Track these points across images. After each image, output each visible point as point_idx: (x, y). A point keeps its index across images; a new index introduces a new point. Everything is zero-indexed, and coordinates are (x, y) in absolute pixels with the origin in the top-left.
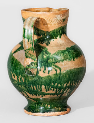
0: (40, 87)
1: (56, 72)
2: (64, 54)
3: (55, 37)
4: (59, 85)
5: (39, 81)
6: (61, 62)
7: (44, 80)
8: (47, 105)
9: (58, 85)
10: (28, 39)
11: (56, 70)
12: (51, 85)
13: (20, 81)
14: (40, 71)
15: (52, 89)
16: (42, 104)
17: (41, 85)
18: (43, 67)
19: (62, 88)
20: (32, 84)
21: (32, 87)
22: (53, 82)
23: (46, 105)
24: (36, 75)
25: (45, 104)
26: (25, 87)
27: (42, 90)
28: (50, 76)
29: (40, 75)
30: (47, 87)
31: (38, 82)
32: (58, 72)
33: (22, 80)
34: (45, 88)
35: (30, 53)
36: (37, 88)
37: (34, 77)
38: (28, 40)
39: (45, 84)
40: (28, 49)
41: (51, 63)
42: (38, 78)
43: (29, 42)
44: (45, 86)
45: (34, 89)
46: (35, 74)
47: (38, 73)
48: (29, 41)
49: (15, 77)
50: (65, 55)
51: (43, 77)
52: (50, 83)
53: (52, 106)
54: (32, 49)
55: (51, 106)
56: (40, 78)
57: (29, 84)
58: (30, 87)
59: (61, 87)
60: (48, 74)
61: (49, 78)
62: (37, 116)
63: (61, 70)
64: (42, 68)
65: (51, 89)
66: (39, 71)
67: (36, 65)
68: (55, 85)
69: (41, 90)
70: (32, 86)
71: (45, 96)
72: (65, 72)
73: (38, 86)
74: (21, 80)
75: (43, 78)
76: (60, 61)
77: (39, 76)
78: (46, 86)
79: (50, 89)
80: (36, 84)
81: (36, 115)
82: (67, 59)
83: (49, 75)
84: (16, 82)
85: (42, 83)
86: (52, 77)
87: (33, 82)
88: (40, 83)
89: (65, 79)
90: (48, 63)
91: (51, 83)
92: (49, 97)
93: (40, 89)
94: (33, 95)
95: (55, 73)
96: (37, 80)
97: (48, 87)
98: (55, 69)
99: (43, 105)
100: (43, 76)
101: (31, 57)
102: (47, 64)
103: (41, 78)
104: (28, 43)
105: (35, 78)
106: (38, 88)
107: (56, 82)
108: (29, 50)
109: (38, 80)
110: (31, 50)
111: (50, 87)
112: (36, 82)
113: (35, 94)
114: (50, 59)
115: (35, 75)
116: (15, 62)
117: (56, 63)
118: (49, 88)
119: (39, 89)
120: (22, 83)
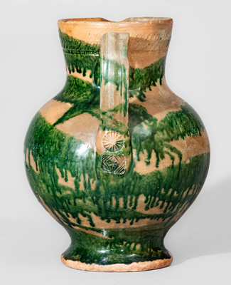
0: (134, 200)
1: (173, 163)
2: (181, 121)
3: (152, 82)
4: (175, 194)
5: (134, 186)
6: (180, 138)
7: (145, 181)
8: (135, 245)
9: (173, 193)
10: (117, 84)
11: (173, 158)
12: (160, 194)
13: (82, 188)
14: (139, 160)
15: (161, 202)
16: (122, 244)
17: (137, 196)
18: (145, 151)
19: (179, 202)
20: (117, 193)
21: (114, 202)
22: (165, 188)
23: (133, 245)
24: (129, 171)
25: (131, 243)
26: (95, 202)
27: (138, 206)
28: (159, 172)
29: (138, 171)
30: (151, 198)
31: (132, 187)
32: (177, 162)
33: (90, 186)
34: (146, 202)
35: (116, 118)
36: (125, 203)
37: (122, 176)
38: (116, 87)
39: (148, 192)
40: (113, 109)
41: (161, 141)
42: (133, 179)
43: (119, 91)
44: (147, 198)
45: (118, 205)
46: (126, 168)
47: (134, 166)
48: (117, 89)
49: (66, 180)
50: (184, 122)
51: (143, 176)
52: (158, 190)
53: (145, 246)
54: (123, 109)
55: (142, 246)
56: (138, 177)
57: (106, 193)
58: (109, 203)
59: (178, 197)
60: (155, 168)
61: (157, 177)
62: (113, 272)
63: (181, 158)
64: (143, 153)
65: (157, 204)
66: (135, 160)
67: (128, 148)
68: (167, 192)
69: (135, 208)
70: (116, 198)
71: (140, 221)
72: (188, 162)
73: (129, 197)
74: (87, 186)
75: (144, 178)
76: (178, 135)
77: (135, 173)
78: (149, 197)
79: (155, 204)
80: (126, 192)
81: (112, 269)
82: (189, 131)
83: (157, 169)
84: (69, 192)
85: (142, 190)
86: (163, 175)
87: (118, 189)
88: (136, 190)
89: (187, 178)
90: (155, 143)
91: (160, 189)
92: (145, 225)
93: (133, 204)
94: (109, 222)
95: (171, 164)
96: (130, 183)
97: (153, 198)
98: (170, 155)
99: (125, 245)
100: (144, 173)
101: (116, 127)
102: (152, 143)
103: (140, 177)
104: (115, 95)
105: (125, 179)
106: (129, 202)
107: (170, 187)
108: (115, 110)
109: (133, 183)
110: (119, 111)
111: (157, 199)
112: (127, 187)
113: (115, 219)
114: (158, 132)
115: (127, 170)
116: (69, 144)
117: (172, 140)
118: (154, 200)
119: (131, 205)
120: (87, 193)
